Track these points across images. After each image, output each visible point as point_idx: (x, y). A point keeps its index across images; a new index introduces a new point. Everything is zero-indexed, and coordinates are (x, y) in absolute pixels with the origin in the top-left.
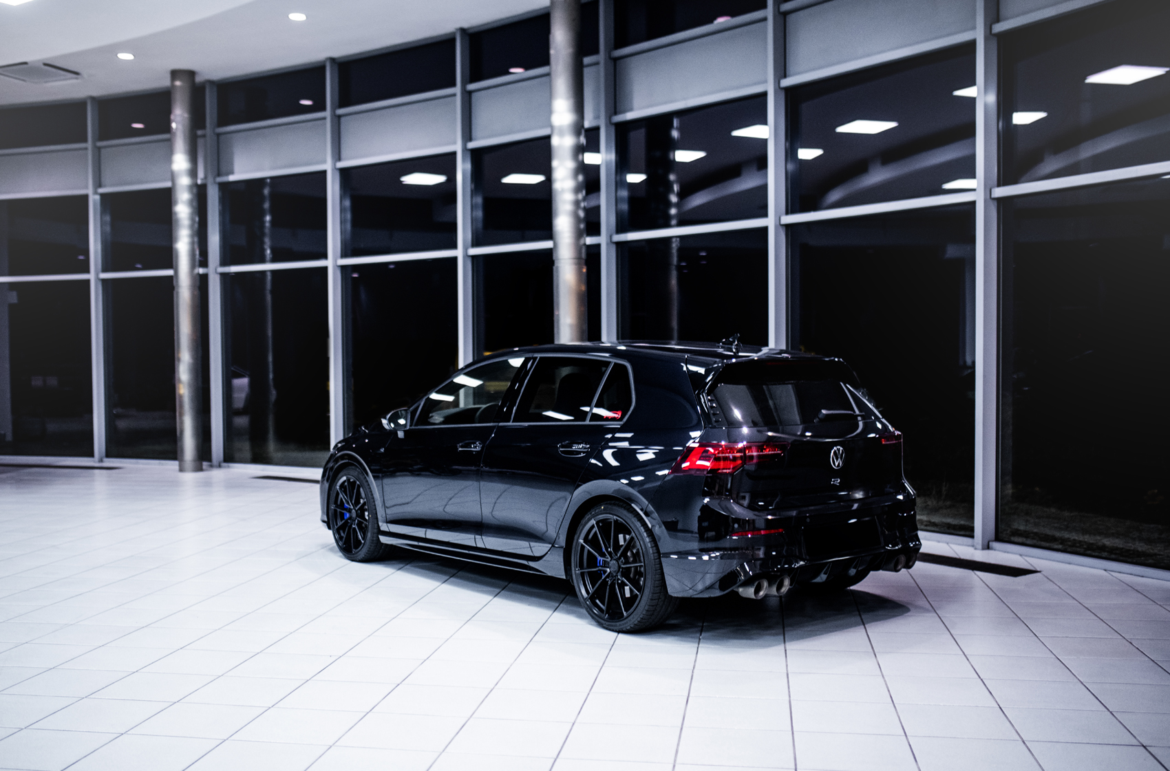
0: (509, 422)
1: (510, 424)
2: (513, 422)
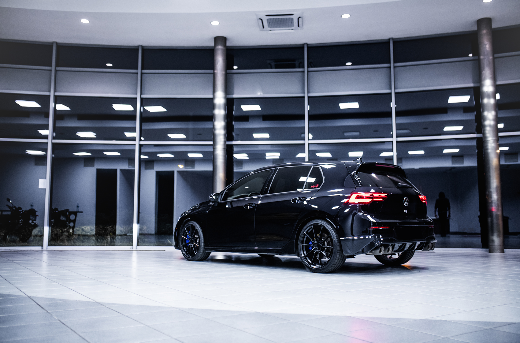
0: (267, 194)
1: (268, 195)
2: (269, 194)
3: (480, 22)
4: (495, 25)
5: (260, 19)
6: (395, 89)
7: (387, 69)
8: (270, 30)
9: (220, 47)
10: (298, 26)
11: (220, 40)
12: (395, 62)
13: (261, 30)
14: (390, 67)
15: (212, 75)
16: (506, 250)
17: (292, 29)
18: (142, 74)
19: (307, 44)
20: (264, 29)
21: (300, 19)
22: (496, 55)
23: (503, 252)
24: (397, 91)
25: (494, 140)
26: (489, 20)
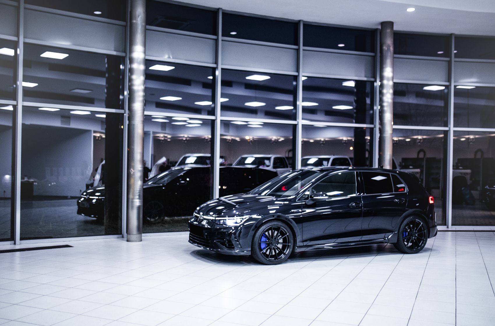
2: (366, 194)
25: (390, 134)
26: (391, 24)
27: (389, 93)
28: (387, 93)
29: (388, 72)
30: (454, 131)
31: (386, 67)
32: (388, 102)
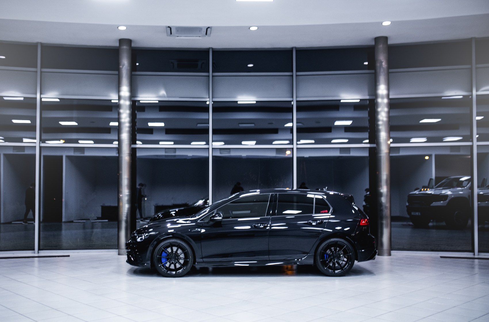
3: (377, 39)
4: (390, 42)
5: (169, 27)
6: (296, 97)
7: (289, 77)
8: (178, 36)
9: (125, 47)
10: (206, 34)
11: (125, 42)
12: (297, 71)
13: (167, 36)
14: (292, 76)
15: (117, 76)
16: (393, 252)
17: (200, 37)
18: (41, 72)
19: (212, 49)
20: (171, 35)
21: (208, 29)
22: (391, 70)
23: (390, 254)
24: (299, 99)
25: (386, 153)
26: (386, 39)
27: (384, 111)
28: (381, 111)
29: (382, 90)
30: (478, 146)
31: (379, 85)
32: (383, 121)
